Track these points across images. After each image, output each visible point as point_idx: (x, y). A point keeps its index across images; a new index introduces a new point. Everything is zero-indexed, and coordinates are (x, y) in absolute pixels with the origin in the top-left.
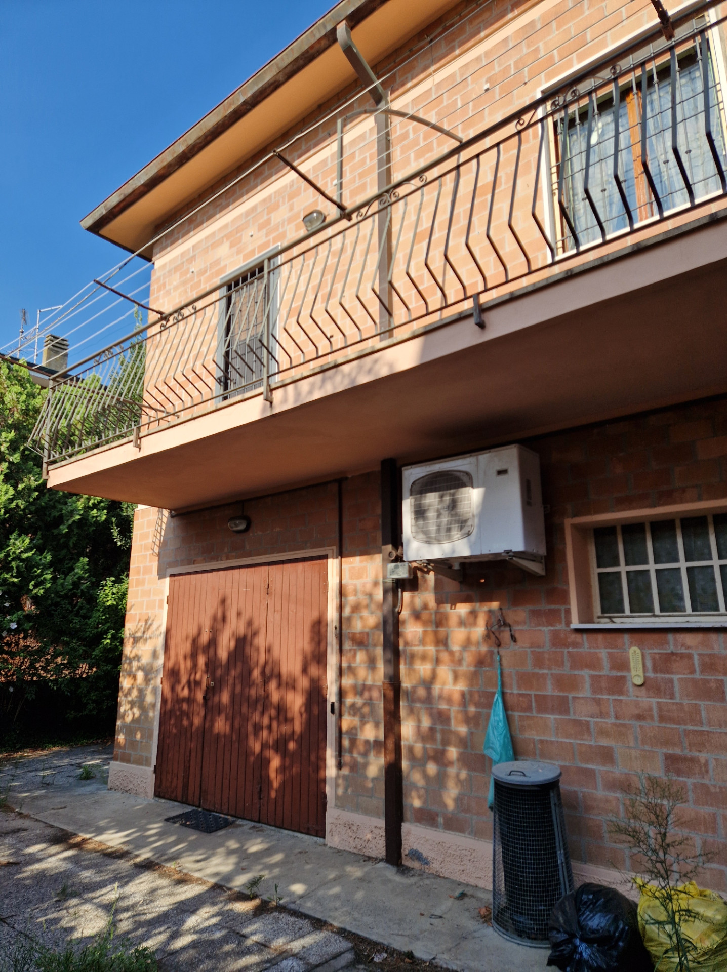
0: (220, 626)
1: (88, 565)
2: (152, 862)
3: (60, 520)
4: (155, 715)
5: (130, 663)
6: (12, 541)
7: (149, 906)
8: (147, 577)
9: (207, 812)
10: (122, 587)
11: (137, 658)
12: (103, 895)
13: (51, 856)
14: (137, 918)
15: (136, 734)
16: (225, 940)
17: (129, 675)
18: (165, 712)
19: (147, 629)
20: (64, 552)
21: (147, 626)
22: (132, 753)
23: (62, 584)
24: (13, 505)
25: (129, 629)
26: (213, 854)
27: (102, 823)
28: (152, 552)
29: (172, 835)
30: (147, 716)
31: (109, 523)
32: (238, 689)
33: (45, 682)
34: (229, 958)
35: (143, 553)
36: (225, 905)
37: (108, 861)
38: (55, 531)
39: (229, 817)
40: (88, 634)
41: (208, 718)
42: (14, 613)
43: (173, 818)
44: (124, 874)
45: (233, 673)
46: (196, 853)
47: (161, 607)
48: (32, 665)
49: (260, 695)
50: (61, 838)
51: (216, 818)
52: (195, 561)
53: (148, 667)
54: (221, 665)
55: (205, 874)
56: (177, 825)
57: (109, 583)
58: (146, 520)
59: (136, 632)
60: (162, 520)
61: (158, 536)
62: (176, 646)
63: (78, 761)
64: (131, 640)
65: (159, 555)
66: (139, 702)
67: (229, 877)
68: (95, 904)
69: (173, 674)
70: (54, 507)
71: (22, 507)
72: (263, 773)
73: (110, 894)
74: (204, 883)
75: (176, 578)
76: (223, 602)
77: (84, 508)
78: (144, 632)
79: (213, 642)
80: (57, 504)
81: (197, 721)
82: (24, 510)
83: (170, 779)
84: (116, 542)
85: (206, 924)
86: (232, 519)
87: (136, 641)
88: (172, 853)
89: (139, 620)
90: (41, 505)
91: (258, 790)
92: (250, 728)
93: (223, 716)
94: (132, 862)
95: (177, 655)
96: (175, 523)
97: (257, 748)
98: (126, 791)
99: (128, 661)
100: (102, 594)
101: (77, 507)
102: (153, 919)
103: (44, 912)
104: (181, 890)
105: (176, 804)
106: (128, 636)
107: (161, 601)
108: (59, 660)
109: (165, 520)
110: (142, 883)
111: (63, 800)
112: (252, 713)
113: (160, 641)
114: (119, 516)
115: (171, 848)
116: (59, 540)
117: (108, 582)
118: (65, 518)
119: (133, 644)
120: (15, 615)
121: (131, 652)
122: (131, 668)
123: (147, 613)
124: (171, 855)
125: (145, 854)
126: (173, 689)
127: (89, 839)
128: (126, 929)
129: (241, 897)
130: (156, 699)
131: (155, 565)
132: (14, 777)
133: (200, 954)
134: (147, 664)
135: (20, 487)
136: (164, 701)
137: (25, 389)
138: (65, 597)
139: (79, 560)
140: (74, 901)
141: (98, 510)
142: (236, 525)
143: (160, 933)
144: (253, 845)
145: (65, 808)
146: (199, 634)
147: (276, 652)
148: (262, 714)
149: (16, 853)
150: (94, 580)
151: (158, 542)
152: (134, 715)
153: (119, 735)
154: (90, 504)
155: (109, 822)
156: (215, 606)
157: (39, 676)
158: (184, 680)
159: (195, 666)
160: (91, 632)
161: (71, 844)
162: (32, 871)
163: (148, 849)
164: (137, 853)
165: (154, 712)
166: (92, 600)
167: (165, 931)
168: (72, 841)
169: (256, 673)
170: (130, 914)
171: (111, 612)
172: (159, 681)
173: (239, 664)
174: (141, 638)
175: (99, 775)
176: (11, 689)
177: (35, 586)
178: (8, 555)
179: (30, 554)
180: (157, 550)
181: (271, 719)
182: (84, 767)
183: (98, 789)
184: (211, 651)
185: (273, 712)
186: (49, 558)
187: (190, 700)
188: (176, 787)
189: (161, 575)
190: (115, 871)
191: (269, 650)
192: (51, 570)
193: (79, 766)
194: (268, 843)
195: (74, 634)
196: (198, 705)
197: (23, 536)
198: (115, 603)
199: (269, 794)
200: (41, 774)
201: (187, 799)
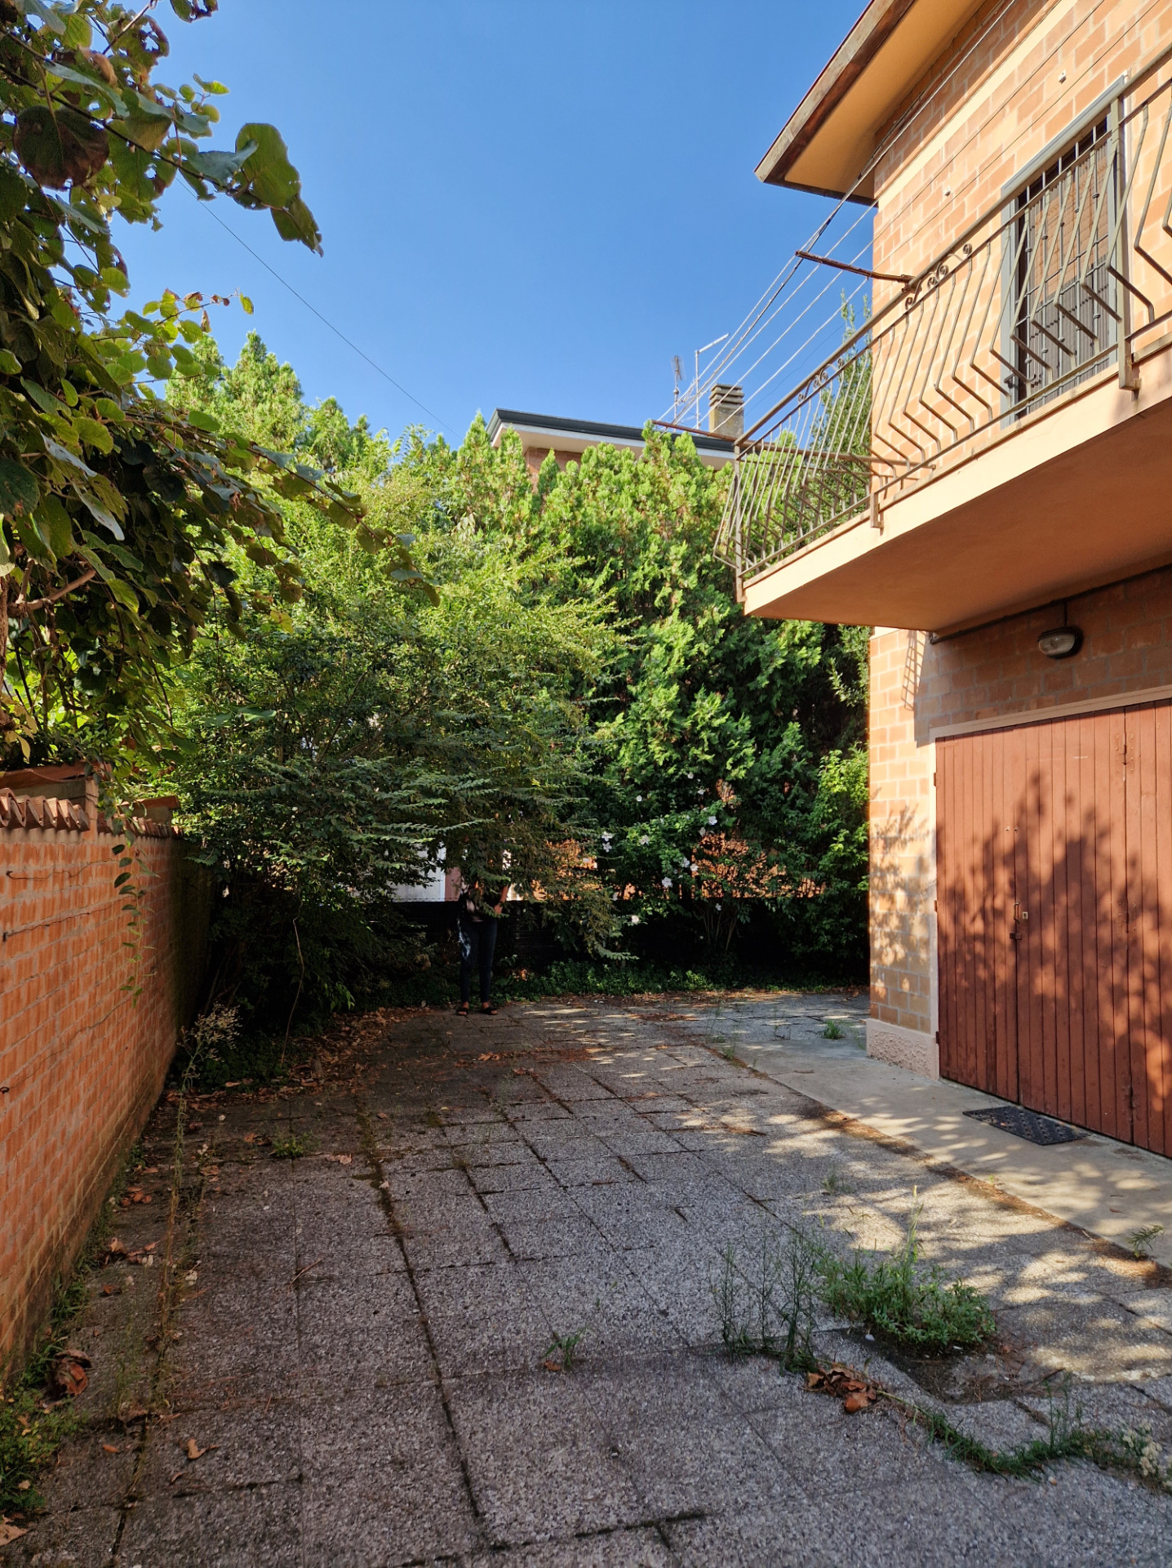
0: (1032, 821)
1: (800, 733)
2: (954, 1169)
3: (756, 669)
4: (930, 956)
5: (882, 878)
6: (698, 702)
7: (961, 1231)
8: (897, 744)
9: (1033, 1114)
10: (855, 763)
11: (894, 869)
12: (888, 1200)
13: (805, 1133)
14: (946, 1244)
15: (901, 982)
16: (1099, 1310)
17: (883, 895)
18: (946, 954)
19: (904, 825)
20: (765, 716)
21: (905, 821)
22: (899, 1010)
23: (768, 762)
24: (694, 652)
25: (876, 826)
26: (1055, 1179)
27: (868, 1102)
28: (902, 703)
29: (979, 1137)
30: (917, 959)
31: (825, 668)
32: (1075, 926)
33: (761, 901)
34: (1111, 1339)
35: (889, 707)
36: (1090, 1258)
37: (887, 1155)
38: (752, 686)
39: (1073, 1127)
40: (810, 835)
41: (1023, 969)
42: (710, 804)
43: (976, 1113)
44: (914, 1178)
45: (1063, 899)
46: (1024, 1170)
47: (924, 790)
48: (740, 877)
49: (1120, 940)
50: (814, 1112)
51: (1050, 1126)
52: (978, 714)
53: (912, 885)
54: (1039, 886)
55: (1045, 1204)
56: (985, 1124)
57: (835, 759)
58: (888, 652)
59: (888, 831)
60: (915, 650)
61: (912, 678)
62: (956, 853)
63: (817, 1013)
64: (881, 843)
65: (915, 708)
66: (903, 934)
67: (1090, 1218)
68: (879, 1209)
69: (954, 897)
70: (746, 649)
71: (706, 653)
72: (1135, 1068)
73: (900, 1202)
74: (1046, 1217)
75: (947, 743)
76: (1036, 780)
77: (788, 646)
78: (900, 831)
79: (1022, 848)
80: (750, 645)
81: (1003, 973)
82: (708, 657)
83: (964, 1056)
84: (838, 696)
85: (1062, 1279)
86: (1046, 635)
87: (889, 843)
88: (984, 1162)
89: (891, 813)
90: (729, 647)
91: (1128, 1093)
92: (1103, 992)
93: (1049, 969)
94: (922, 1163)
95: (958, 867)
96: (937, 653)
97: (1120, 1026)
98: (896, 1063)
99: (879, 874)
100: (825, 775)
101: (778, 646)
102: (972, 1250)
103: (811, 1204)
104: (1009, 1219)
105: (978, 1093)
106: (875, 835)
107: (924, 782)
108: (774, 870)
109: (921, 649)
110: (944, 1195)
111: (806, 1061)
112: (1106, 968)
113: (928, 845)
114: (838, 655)
115: (981, 1155)
116: (758, 697)
117: (832, 758)
118: (762, 665)
119: (884, 848)
120: (713, 806)
121: (882, 860)
122: (885, 884)
123: (903, 802)
124: (983, 1166)
125: (941, 1157)
126: (956, 919)
127: (854, 1120)
128: (931, 1254)
129: (1116, 1251)
130: (929, 933)
131: (910, 724)
132: (738, 1023)
133: (1059, 1320)
134: (911, 880)
135: (701, 623)
136: (943, 937)
137: (694, 476)
138: (773, 781)
139: (787, 727)
140: (848, 1200)
141: (808, 647)
142: (1054, 645)
143: (986, 1273)
144: (1126, 1178)
145: (812, 1072)
146: (995, 834)
147: (1148, 867)
148: (1127, 970)
149: (759, 1120)
150: (811, 755)
151: (911, 688)
152: (896, 954)
153: (876, 981)
154: (796, 640)
155: (877, 1102)
156: (1021, 785)
157: (751, 891)
158: (974, 906)
159: (991, 886)
160: (814, 832)
161: (828, 1122)
162: (784, 1148)
163: (944, 1150)
164: (929, 1152)
165: (928, 953)
166: (810, 785)
167: (993, 1272)
168: (829, 1118)
169: (1109, 902)
170: (932, 1235)
171: (840, 803)
172: (932, 906)
173: (1075, 888)
174: (896, 839)
175: (849, 1035)
176: (719, 907)
177: (734, 765)
178: (695, 724)
179: (723, 720)
180: (910, 700)
181: (1143, 979)
182: (828, 1022)
183: (855, 1055)
184: (1020, 861)
185: (1149, 970)
186: (748, 724)
187: (987, 939)
188: (975, 1068)
189: (921, 741)
190: (899, 1170)
191: (1133, 863)
192: (753, 741)
193: (819, 1019)
194: (1154, 1179)
195: (792, 834)
196: (1003, 947)
197: (712, 694)
198: (845, 789)
199: (1148, 1104)
200: (772, 1023)
201: (995, 1088)
